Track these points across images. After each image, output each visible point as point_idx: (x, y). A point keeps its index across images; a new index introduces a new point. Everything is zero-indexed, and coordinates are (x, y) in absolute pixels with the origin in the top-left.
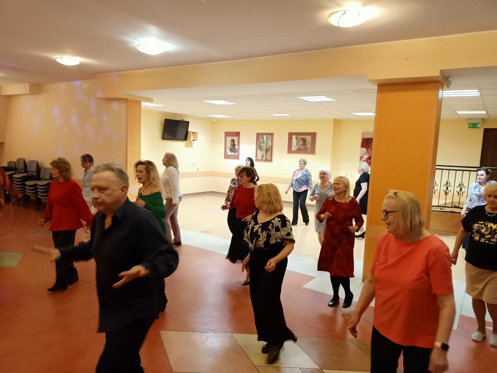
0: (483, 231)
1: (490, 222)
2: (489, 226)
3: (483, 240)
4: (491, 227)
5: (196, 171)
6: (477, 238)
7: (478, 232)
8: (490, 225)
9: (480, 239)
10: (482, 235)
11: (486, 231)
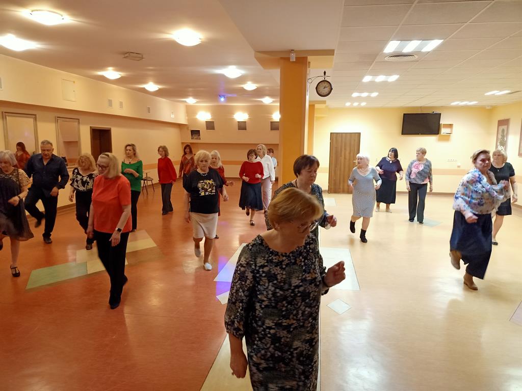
0: (205, 187)
1: (207, 180)
2: (208, 183)
3: (207, 193)
4: (209, 183)
5: (456, 168)
6: (203, 194)
7: (203, 189)
8: (208, 181)
9: (205, 194)
10: (206, 190)
11: (207, 186)
